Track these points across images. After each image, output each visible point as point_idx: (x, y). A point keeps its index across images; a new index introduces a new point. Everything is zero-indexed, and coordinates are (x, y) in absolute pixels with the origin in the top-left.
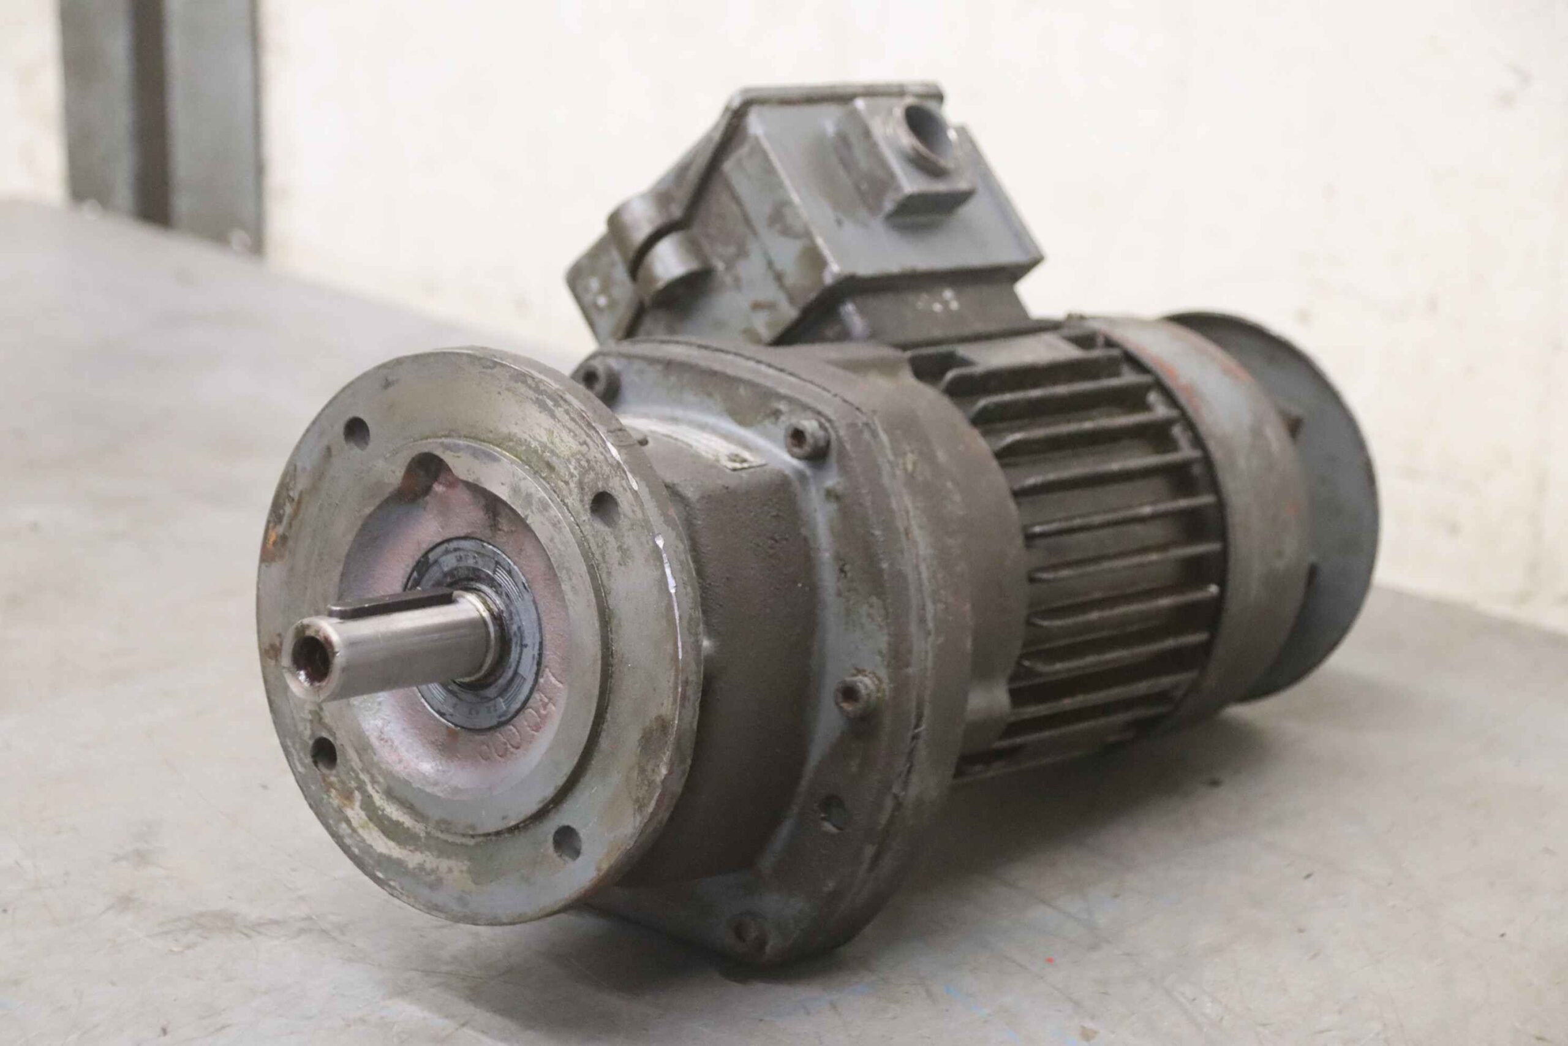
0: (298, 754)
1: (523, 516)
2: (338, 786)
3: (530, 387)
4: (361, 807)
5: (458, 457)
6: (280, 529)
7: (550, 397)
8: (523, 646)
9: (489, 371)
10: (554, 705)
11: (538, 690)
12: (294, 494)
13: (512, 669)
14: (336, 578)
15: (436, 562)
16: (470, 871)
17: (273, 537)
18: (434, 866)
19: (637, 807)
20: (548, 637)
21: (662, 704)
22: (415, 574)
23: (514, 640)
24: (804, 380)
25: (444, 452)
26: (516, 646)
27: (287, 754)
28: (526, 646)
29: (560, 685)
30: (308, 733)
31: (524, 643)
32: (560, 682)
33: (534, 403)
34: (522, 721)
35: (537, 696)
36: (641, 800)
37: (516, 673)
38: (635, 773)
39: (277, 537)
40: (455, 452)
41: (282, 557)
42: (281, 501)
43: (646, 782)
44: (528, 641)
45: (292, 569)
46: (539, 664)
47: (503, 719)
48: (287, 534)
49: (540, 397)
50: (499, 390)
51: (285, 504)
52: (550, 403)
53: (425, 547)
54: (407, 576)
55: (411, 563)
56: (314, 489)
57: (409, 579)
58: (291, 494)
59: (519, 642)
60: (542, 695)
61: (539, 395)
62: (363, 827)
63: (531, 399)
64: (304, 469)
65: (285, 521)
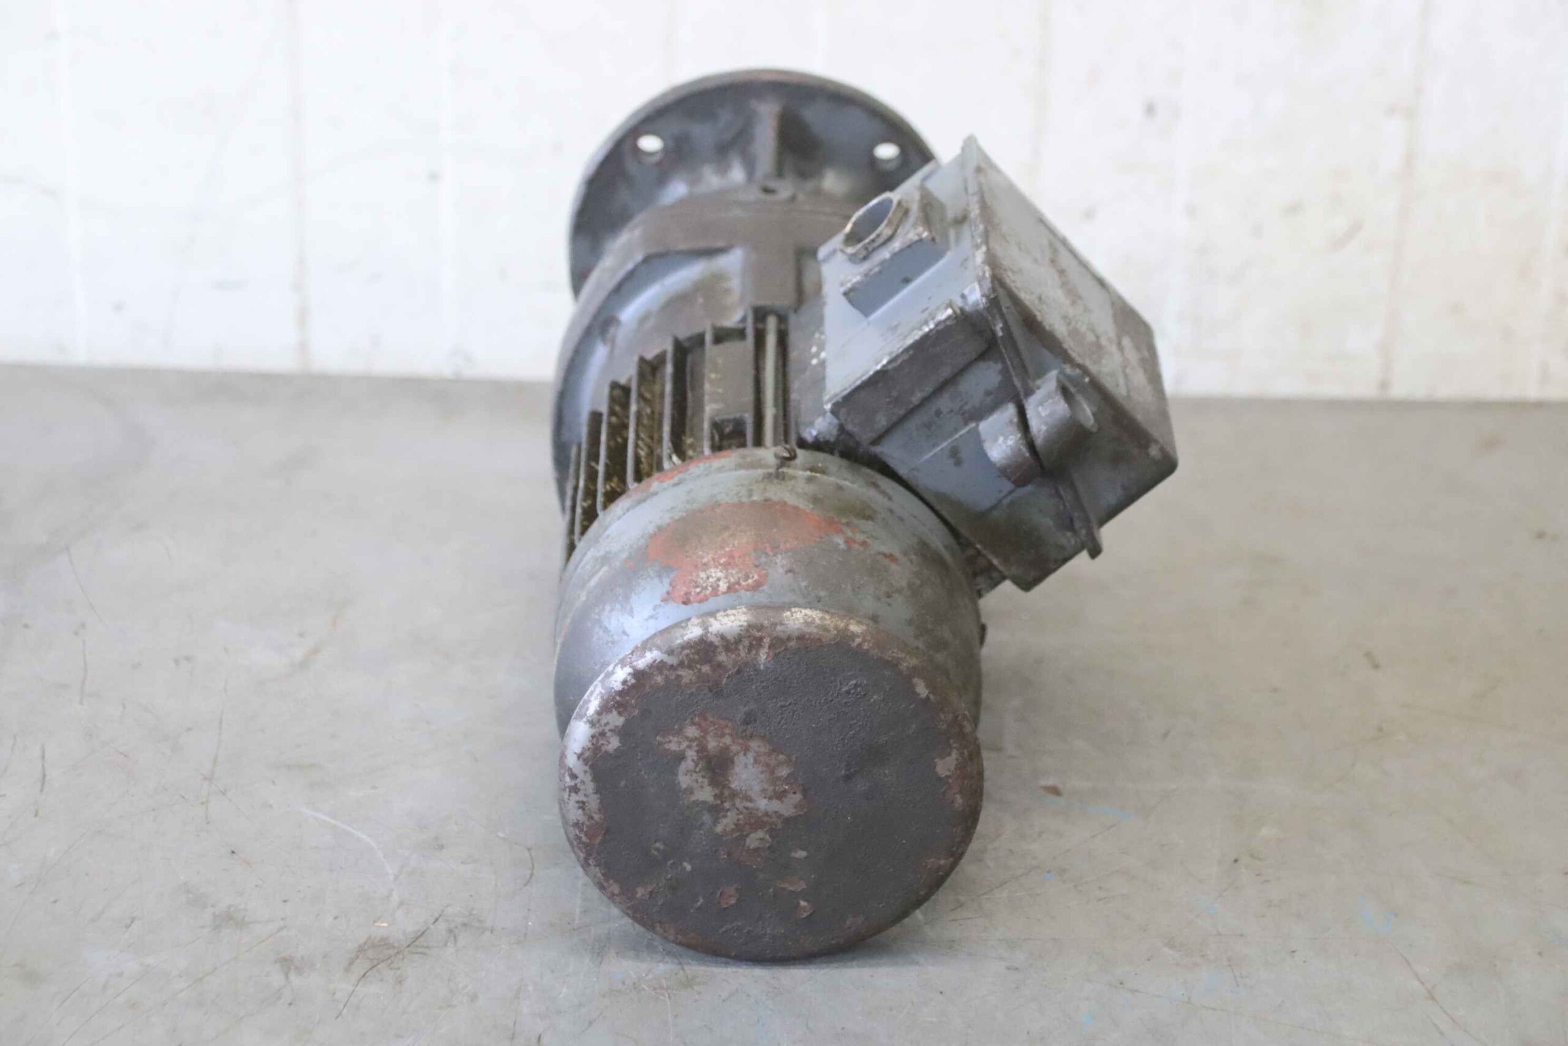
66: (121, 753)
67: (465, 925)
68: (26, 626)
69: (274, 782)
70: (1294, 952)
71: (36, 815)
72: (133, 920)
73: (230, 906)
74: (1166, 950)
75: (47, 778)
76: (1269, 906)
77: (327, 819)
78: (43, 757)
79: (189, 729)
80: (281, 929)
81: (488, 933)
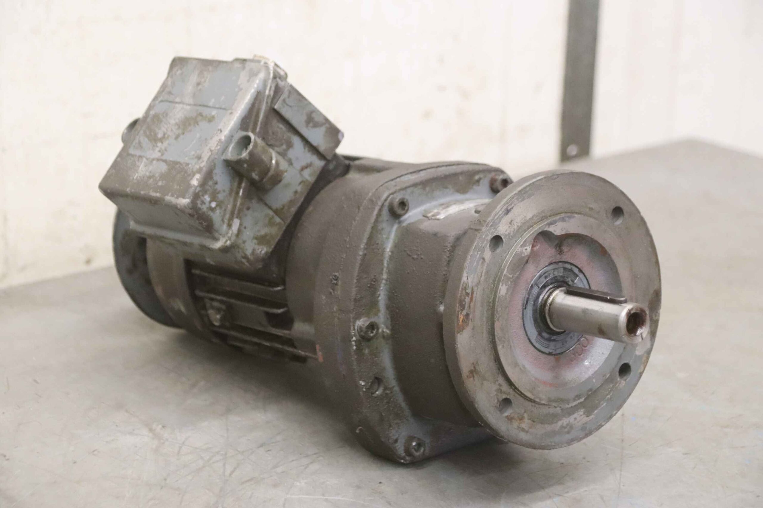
1: (590, 236)
2: (516, 417)
4: (528, 419)
5: (556, 225)
6: (464, 312)
16: (584, 413)
17: (461, 318)
18: (568, 422)
21: (654, 285)
39: (464, 316)
40: (554, 224)
41: (468, 324)
42: (462, 298)
45: (474, 328)
48: (469, 312)
51: (465, 298)
55: (524, 292)
58: (468, 291)
65: (466, 306)
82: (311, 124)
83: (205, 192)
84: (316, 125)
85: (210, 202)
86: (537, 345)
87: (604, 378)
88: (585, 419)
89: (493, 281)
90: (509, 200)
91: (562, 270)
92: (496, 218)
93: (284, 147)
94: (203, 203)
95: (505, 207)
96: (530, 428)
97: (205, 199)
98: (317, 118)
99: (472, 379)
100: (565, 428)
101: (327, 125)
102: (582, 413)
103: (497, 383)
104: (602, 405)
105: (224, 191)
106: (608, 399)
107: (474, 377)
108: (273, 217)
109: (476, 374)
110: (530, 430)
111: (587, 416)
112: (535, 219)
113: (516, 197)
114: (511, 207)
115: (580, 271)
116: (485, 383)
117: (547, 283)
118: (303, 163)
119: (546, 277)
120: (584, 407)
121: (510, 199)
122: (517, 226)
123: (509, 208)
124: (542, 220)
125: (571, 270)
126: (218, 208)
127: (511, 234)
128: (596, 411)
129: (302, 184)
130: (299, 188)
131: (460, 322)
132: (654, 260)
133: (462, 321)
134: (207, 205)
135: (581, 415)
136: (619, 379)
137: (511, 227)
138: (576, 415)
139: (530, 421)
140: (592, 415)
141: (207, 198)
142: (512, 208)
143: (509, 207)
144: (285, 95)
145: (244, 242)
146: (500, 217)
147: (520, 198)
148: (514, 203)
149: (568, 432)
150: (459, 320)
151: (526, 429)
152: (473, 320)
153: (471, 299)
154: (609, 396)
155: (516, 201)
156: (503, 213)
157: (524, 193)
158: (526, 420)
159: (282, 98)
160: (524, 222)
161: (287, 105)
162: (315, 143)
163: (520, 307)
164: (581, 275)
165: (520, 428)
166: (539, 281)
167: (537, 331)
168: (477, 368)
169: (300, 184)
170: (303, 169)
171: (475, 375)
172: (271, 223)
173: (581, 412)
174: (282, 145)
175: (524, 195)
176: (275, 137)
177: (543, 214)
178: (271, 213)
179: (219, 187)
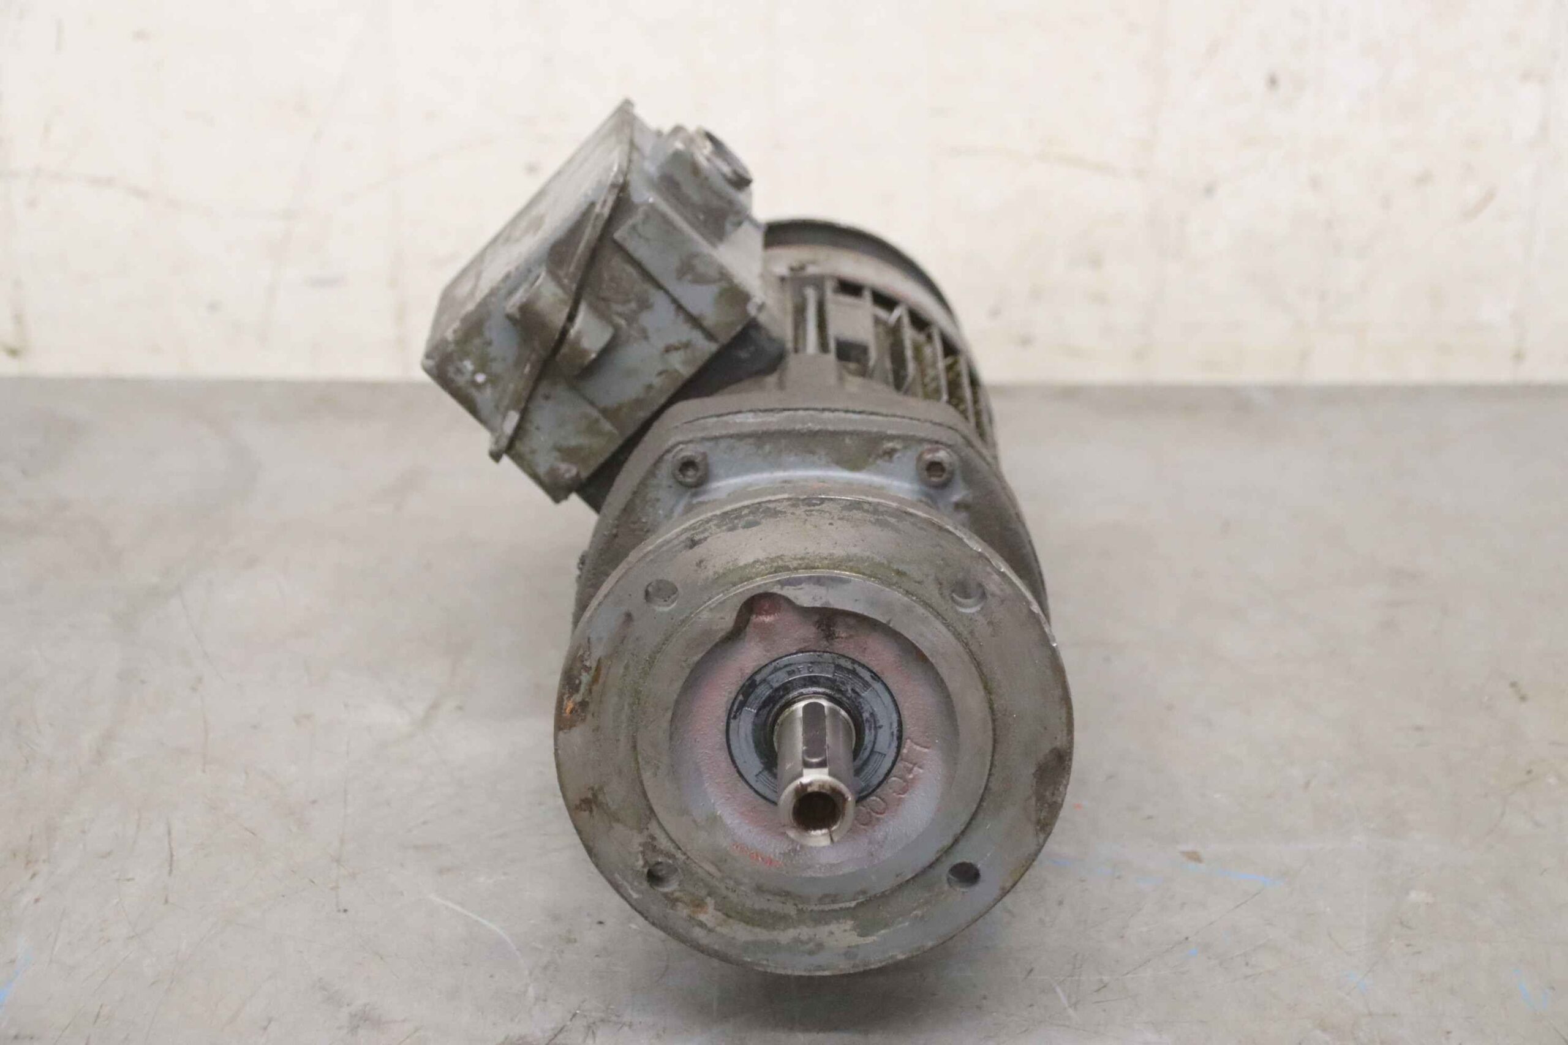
0: (631, 884)
1: (884, 621)
2: (686, 899)
3: (867, 511)
4: (716, 909)
6: (578, 698)
7: (892, 515)
8: (877, 728)
9: (817, 507)
10: (920, 767)
11: (902, 760)
12: (591, 663)
13: (869, 749)
14: (665, 725)
15: (764, 681)
16: (854, 929)
17: (569, 705)
18: (811, 935)
19: (1038, 828)
20: (905, 713)
21: (1056, 738)
22: (741, 697)
23: (867, 725)
24: (887, 416)
25: (782, 589)
26: (870, 730)
27: (617, 888)
28: (880, 727)
29: (926, 750)
30: (641, 862)
31: (878, 725)
32: (925, 747)
33: (874, 524)
34: (886, 790)
35: (900, 765)
36: (1043, 820)
37: (872, 752)
38: (1033, 801)
39: (576, 704)
40: (794, 586)
41: (584, 720)
42: (575, 672)
43: (1046, 805)
44: (883, 721)
45: (597, 729)
46: (900, 738)
47: (865, 793)
48: (586, 700)
49: (881, 517)
50: (830, 521)
51: (581, 675)
52: (893, 520)
53: (749, 671)
54: (731, 701)
55: (735, 689)
56: (615, 653)
57: (733, 703)
58: (588, 664)
59: (873, 726)
60: (907, 763)
61: (879, 516)
62: (720, 925)
63: (870, 521)
64: (600, 639)
65: (582, 689)
66: (246, 829)
67: (602, 1021)
68: (143, 682)
69: (402, 865)
70: (1448, 1033)
71: (166, 901)
72: (270, 1020)
73: (365, 1005)
74: (1318, 1032)
75: (175, 858)
76: (1422, 980)
77: (458, 908)
78: (169, 833)
79: (314, 802)
80: (417, 1030)
81: (626, 1028)
82: (689, 277)
83: (466, 355)
84: (700, 279)
85: (474, 373)
86: (759, 787)
87: (899, 878)
88: (853, 939)
89: (650, 657)
90: (698, 524)
91: (832, 668)
92: (665, 548)
93: (633, 305)
94: (459, 371)
95: (688, 534)
96: (718, 925)
97: (465, 367)
98: (701, 268)
99: (587, 813)
100: (802, 942)
101: (724, 284)
102: (848, 927)
103: (646, 833)
104: (900, 923)
105: (504, 359)
106: (916, 916)
107: (591, 811)
108: (597, 421)
109: (597, 806)
110: (718, 929)
111: (860, 935)
112: (758, 568)
113: (715, 522)
114: (702, 536)
115: (876, 677)
116: (618, 827)
117: (792, 684)
118: (673, 340)
119: (790, 673)
120: (853, 918)
121: (701, 522)
122: (715, 573)
123: (697, 538)
124: (775, 572)
125: (854, 672)
126: (489, 385)
127: (699, 584)
128: (883, 932)
129: (664, 376)
130: (657, 381)
131: (565, 713)
132: (1058, 692)
133: (571, 712)
134: (468, 377)
135: (845, 931)
136: (946, 887)
137: (699, 572)
138: (833, 927)
139: (719, 914)
140: (873, 935)
141: (468, 365)
142: (705, 539)
143: (695, 535)
144: (637, 218)
145: (533, 452)
146: (674, 550)
147: (725, 525)
148: (710, 531)
149: (811, 953)
150: (564, 707)
151: (710, 925)
152: (596, 714)
153: (595, 680)
154: (919, 912)
155: (713, 527)
156: (683, 545)
157: (736, 518)
158: (711, 908)
159: (630, 222)
160: (731, 568)
161: (640, 236)
162: (695, 311)
163: (722, 713)
164: (878, 686)
165: (694, 919)
166: (773, 676)
167: (762, 763)
168: (600, 797)
169: (660, 374)
170: (668, 349)
171: (594, 807)
172: (592, 429)
173: (849, 924)
174: (629, 301)
175: (736, 521)
176: (614, 285)
177: (780, 563)
178: (595, 414)
179: (493, 351)
